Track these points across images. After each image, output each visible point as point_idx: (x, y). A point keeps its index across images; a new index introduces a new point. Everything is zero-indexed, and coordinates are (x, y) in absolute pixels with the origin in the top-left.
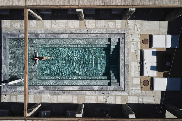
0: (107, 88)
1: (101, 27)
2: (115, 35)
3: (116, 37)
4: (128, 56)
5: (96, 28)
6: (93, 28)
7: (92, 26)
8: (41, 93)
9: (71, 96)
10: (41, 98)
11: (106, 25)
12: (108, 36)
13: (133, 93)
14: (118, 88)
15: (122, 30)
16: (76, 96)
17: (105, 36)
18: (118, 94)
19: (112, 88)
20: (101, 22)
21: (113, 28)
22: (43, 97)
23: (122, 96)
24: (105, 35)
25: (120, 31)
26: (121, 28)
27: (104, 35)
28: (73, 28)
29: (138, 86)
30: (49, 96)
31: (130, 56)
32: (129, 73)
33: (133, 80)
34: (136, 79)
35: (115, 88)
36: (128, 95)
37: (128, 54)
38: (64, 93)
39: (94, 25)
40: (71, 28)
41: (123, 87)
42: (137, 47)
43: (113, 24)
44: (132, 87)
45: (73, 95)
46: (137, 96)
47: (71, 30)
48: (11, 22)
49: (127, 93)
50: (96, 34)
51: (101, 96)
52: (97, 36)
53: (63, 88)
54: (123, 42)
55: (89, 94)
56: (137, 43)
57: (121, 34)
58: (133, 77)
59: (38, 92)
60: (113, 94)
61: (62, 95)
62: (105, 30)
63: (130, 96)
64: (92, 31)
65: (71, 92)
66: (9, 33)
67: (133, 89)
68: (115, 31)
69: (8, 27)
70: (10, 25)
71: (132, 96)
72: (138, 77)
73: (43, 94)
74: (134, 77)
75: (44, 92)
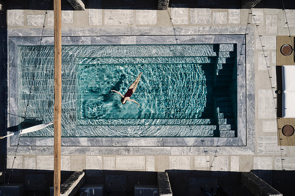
0: (213, 141)
1: (200, 22)
2: (228, 37)
3: (228, 42)
4: (253, 78)
5: (190, 24)
6: (185, 25)
7: (183, 21)
8: (83, 151)
9: (142, 158)
10: (84, 162)
11: (210, 19)
12: (214, 41)
13: (263, 151)
14: (234, 142)
15: (240, 28)
16: (151, 157)
17: (207, 40)
18: (233, 153)
19: (222, 140)
20: (200, 13)
21: (223, 25)
22: (86, 159)
23: (242, 157)
25: (236, 30)
26: (238, 25)
27: (206, 38)
28: (145, 26)
29: (273, 137)
30: (99, 157)
31: (256, 78)
32: (256, 111)
33: (263, 125)
34: (268, 123)
35: (227, 140)
36: (252, 154)
37: (253, 75)
38: (129, 150)
39: (186, 18)
40: (142, 26)
41: (244, 138)
42: (271, 60)
43: (224, 17)
44: (261, 138)
45: (145, 155)
46: (270, 156)
47: (141, 28)
48: (24, 13)
49: (251, 150)
50: (191, 37)
51: (202, 157)
52: (193, 39)
53: (127, 142)
54: (243, 52)
55: (178, 153)
56: (271, 54)
57: (238, 36)
58: (262, 120)
59: (77, 150)
60: (225, 153)
61: (125, 155)
62: (207, 28)
63: (256, 156)
64: (182, 29)
65: (143, 149)
66: (21, 35)
67: (264, 142)
68: (227, 29)
69: (20, 23)
70: (22, 20)
71: (261, 156)
72: (273, 120)
73: (87, 153)
75: (89, 150)
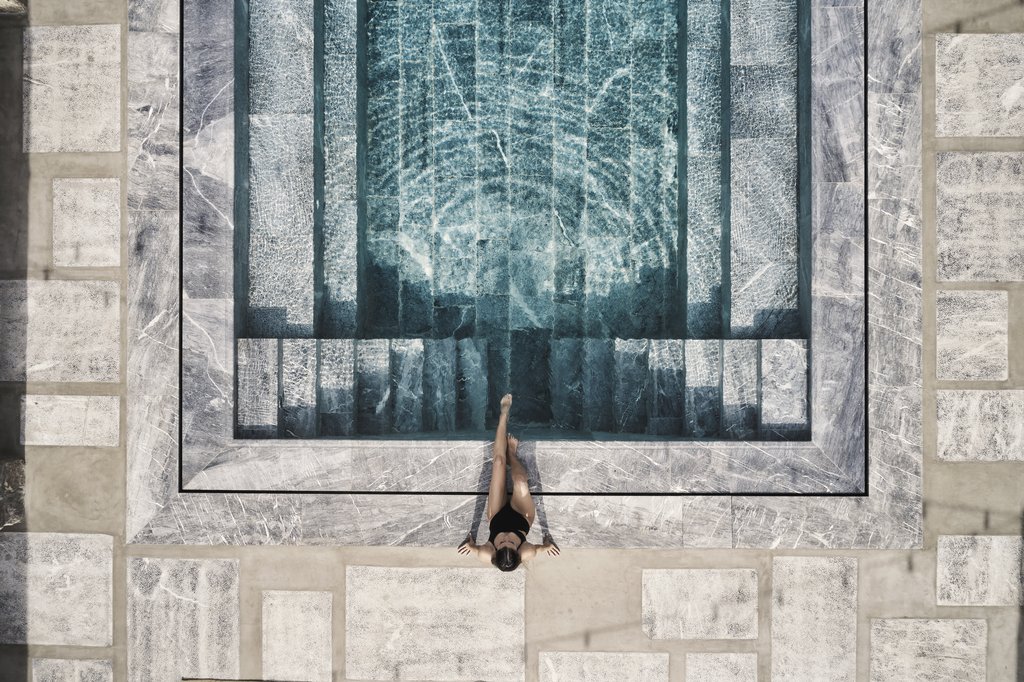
0: (210, 287)
1: (950, 213)
2: (852, 383)
3: (822, 389)
4: (593, 534)
5: (936, 153)
6: (929, 119)
7: (955, 105)
11: (965, 276)
12: (830, 303)
13: (148, 588)
14: (207, 416)
15: (904, 461)
17: (832, 257)
18: (138, 412)
19: (215, 348)
21: (927, 352)
23: (111, 461)
24: (842, 262)
25: (891, 440)
26: (928, 450)
27: (843, 250)
29: (233, 654)
31: (595, 558)
32: (390, 549)
33: (305, 596)
34: (321, 625)
35: (216, 375)
36: (134, 527)
37: (612, 539)
39: (974, 125)
41: (227, 476)
42: (701, 645)
43: (978, 361)
44: (226, 583)
46: (120, 632)
49: (158, 521)
50: (853, 159)
51: (116, 220)
52: (839, 170)
54: (759, 480)
55: (139, 76)
56: (741, 646)
57: (860, 451)
58: (338, 591)
60: (139, 359)
62: (908, 257)
63: (120, 551)
67: (204, 597)
68: (900, 380)
71: (118, 577)
72: (339, 653)
74: (338, 610)
